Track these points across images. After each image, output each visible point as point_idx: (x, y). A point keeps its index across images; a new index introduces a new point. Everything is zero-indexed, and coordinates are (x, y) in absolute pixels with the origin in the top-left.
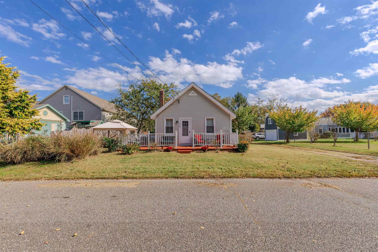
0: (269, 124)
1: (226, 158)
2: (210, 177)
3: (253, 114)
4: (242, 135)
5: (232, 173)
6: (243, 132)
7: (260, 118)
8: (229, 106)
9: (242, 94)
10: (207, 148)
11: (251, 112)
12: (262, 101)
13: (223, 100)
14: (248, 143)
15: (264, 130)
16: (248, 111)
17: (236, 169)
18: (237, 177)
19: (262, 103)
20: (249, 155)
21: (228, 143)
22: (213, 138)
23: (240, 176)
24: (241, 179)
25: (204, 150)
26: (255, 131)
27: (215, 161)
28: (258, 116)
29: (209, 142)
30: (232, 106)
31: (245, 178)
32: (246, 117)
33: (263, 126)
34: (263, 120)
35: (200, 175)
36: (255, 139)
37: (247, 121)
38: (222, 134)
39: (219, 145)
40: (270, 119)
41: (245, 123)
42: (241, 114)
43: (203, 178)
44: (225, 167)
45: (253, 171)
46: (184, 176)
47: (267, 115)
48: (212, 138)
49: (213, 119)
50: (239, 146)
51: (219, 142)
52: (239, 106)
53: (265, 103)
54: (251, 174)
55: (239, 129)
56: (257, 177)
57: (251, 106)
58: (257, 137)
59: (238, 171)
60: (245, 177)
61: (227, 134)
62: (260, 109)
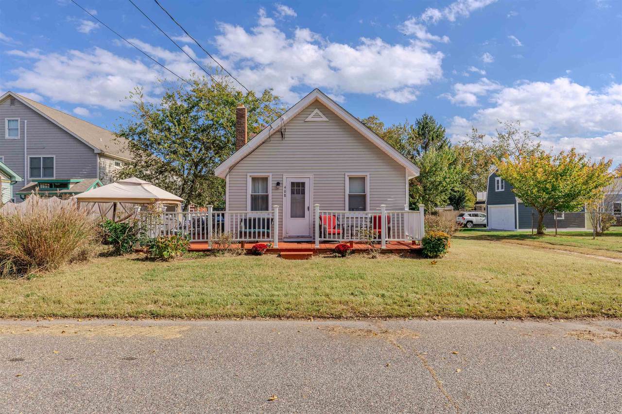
0: (496, 191)
1: (393, 270)
2: (357, 316)
3: (459, 167)
4: (433, 217)
5: (410, 306)
6: (435, 209)
7: (476, 177)
8: (402, 148)
9: (434, 118)
10: (348, 247)
11: (455, 162)
12: (481, 137)
13: (390, 132)
14: (446, 235)
15: (484, 206)
16: (449, 159)
17: (418, 296)
18: (420, 317)
19: (480, 140)
20: (449, 264)
21: (398, 236)
22: (364, 223)
23: (427, 314)
24: (430, 321)
25: (342, 251)
26: (463, 207)
27: (369, 278)
28: (472, 172)
29: (354, 232)
30: (409, 148)
31: (440, 317)
32: (443, 174)
33: (482, 196)
34: (483, 181)
35: (333, 311)
36: (465, 226)
37: (445, 184)
38: (384, 214)
39: (377, 240)
40: (499, 179)
41: (440, 188)
42: (431, 167)
43: (339, 317)
44: (392, 293)
45: (458, 301)
46: (294, 312)
47: (492, 169)
48: (361, 224)
49: (363, 179)
50: (426, 243)
51: (377, 234)
52: (425, 147)
53: (489, 141)
54: (454, 308)
55: (426, 201)
56: (466, 317)
57: (456, 147)
58: (468, 222)
59: (422, 301)
60: (438, 315)
61: (398, 215)
62: (477, 156)
